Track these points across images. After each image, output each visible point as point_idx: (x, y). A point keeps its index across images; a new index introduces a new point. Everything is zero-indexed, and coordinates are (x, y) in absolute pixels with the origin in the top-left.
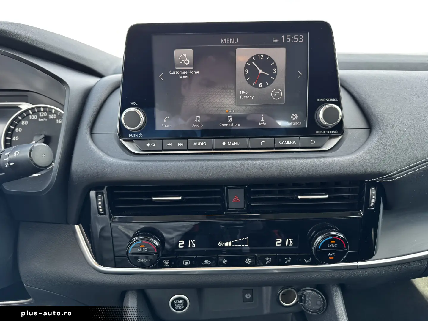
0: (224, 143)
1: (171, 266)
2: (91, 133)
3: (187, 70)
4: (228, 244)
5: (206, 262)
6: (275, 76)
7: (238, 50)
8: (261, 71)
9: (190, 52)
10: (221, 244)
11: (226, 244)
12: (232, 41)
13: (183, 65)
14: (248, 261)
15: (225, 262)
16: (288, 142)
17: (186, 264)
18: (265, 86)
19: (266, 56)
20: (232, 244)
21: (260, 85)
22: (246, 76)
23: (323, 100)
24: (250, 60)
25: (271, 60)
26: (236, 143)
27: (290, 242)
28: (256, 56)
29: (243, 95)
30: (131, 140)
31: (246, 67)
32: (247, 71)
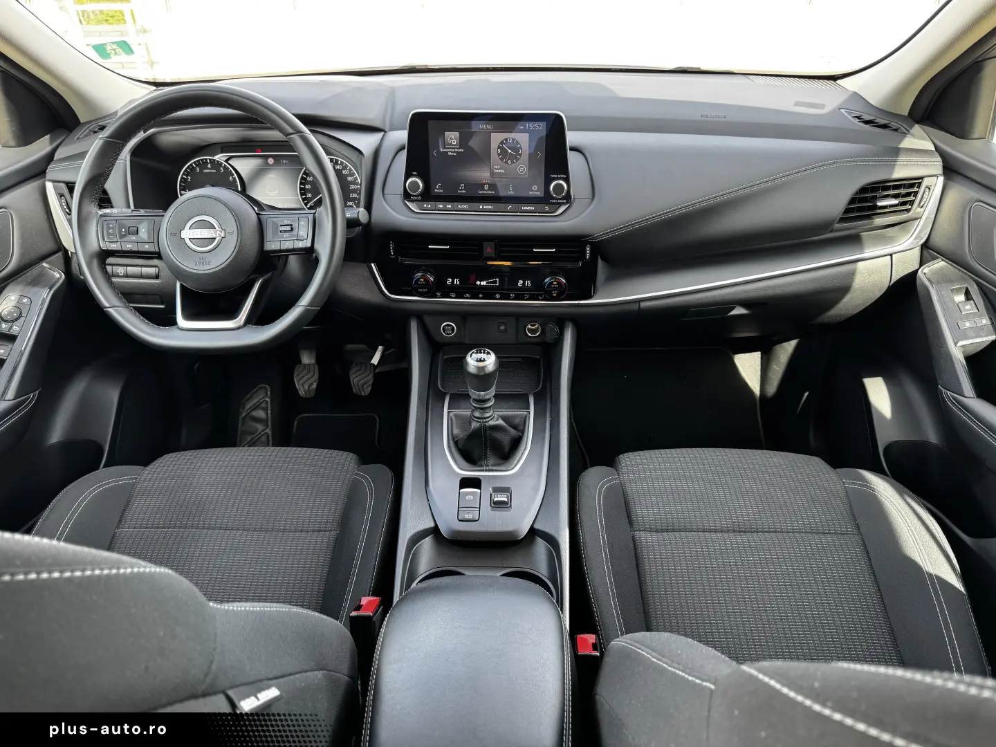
0: (481, 207)
1: (442, 297)
2: (383, 194)
3: (454, 148)
4: (484, 283)
5: (467, 295)
6: (520, 155)
7: (492, 134)
8: (510, 151)
9: (457, 134)
10: (478, 283)
11: (482, 283)
12: (489, 127)
13: (451, 144)
14: (498, 296)
15: (481, 296)
16: (528, 208)
17: (453, 296)
18: (513, 163)
19: (513, 140)
20: (487, 283)
21: (509, 162)
22: (499, 155)
23: (555, 176)
24: (502, 143)
25: (517, 142)
26: (490, 207)
27: (528, 283)
28: (506, 140)
29: (497, 169)
30: (412, 201)
31: (499, 147)
32: (499, 151)
